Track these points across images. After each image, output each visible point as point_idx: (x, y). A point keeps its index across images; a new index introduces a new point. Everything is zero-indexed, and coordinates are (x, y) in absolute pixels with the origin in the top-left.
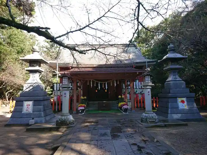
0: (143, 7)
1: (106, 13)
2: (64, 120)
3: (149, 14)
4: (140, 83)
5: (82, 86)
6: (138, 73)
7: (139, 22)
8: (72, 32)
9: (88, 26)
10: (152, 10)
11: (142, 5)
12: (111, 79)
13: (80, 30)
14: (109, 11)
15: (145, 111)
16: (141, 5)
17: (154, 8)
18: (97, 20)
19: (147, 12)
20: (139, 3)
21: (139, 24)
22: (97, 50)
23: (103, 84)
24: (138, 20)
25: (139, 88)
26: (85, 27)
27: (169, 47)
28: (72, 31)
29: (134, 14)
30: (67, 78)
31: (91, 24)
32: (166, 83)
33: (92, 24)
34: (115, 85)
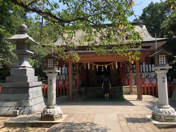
2: (49, 113)
4: (147, 65)
12: (113, 62)
25: (146, 72)
30: (53, 60)
34: (117, 67)
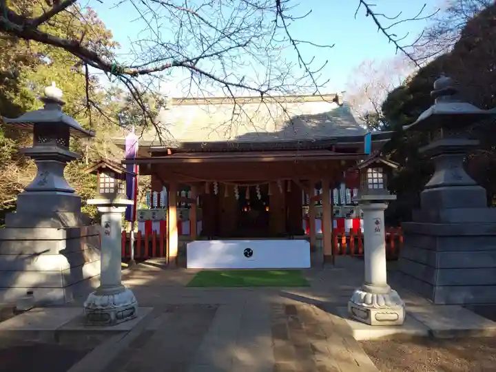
6: (343, 163)
23: (248, 191)
27: (437, 84)
32: (426, 191)
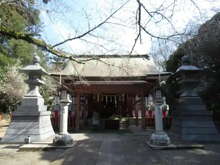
0: (145, 9)
1: (108, 19)
2: (61, 139)
3: (152, 17)
5: (87, 100)
7: (140, 26)
8: (70, 40)
9: (88, 33)
10: (156, 12)
11: (144, 7)
13: (79, 37)
14: (111, 16)
15: (155, 131)
16: (142, 7)
17: (158, 10)
18: (98, 26)
19: (150, 14)
20: (140, 5)
21: (141, 28)
22: (99, 60)
24: (139, 24)
26: (84, 35)
27: (183, 58)
28: (70, 38)
29: (136, 17)
30: (66, 91)
31: (91, 30)
32: (180, 98)
33: (93, 30)
